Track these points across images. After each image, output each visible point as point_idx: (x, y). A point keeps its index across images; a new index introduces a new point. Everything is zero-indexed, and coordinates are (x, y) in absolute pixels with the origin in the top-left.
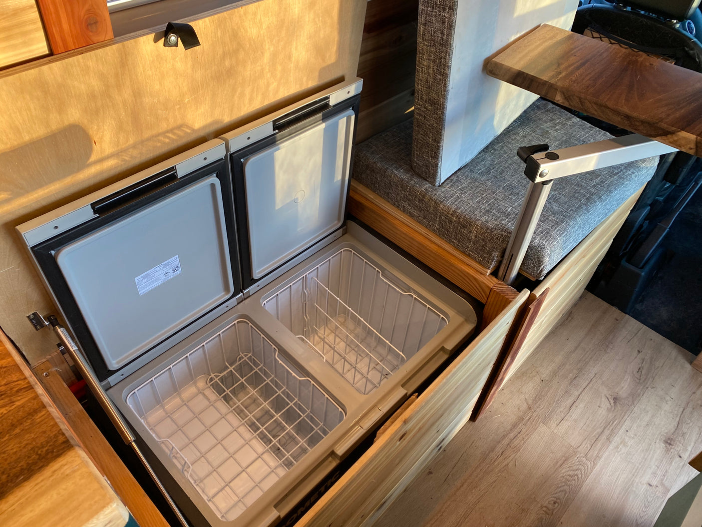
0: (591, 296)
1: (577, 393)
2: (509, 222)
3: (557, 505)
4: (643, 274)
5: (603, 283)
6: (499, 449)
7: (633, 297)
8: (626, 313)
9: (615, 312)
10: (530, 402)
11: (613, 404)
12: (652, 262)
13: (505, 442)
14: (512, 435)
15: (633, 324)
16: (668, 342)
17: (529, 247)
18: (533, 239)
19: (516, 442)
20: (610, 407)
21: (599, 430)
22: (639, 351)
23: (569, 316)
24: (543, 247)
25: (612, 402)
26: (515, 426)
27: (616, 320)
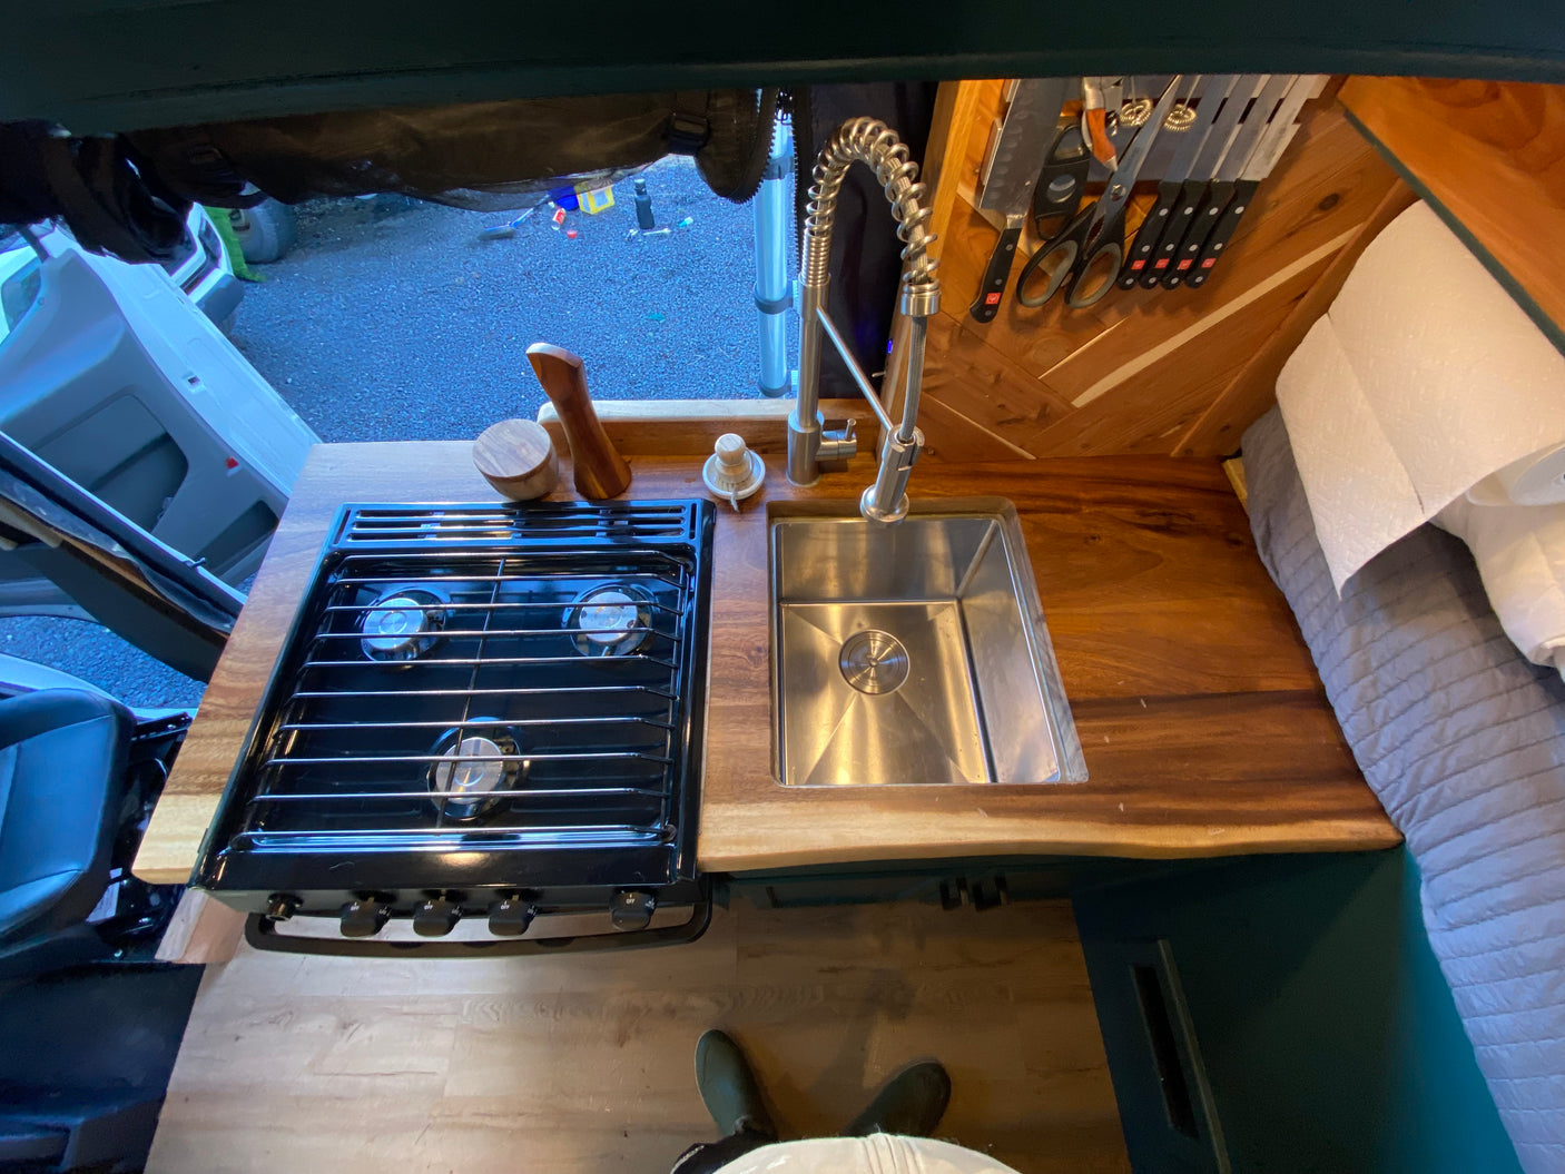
1: (365, 1080)
3: (544, 1007)
4: (78, 1121)
6: (519, 1123)
10: (418, 1133)
11: (357, 1025)
13: (504, 1123)
14: (488, 1121)
15: (184, 1071)
19: (494, 1108)
20: (362, 1027)
21: (411, 1019)
22: (237, 1039)
25: (352, 1028)
26: (472, 1127)
27: (187, 1100)
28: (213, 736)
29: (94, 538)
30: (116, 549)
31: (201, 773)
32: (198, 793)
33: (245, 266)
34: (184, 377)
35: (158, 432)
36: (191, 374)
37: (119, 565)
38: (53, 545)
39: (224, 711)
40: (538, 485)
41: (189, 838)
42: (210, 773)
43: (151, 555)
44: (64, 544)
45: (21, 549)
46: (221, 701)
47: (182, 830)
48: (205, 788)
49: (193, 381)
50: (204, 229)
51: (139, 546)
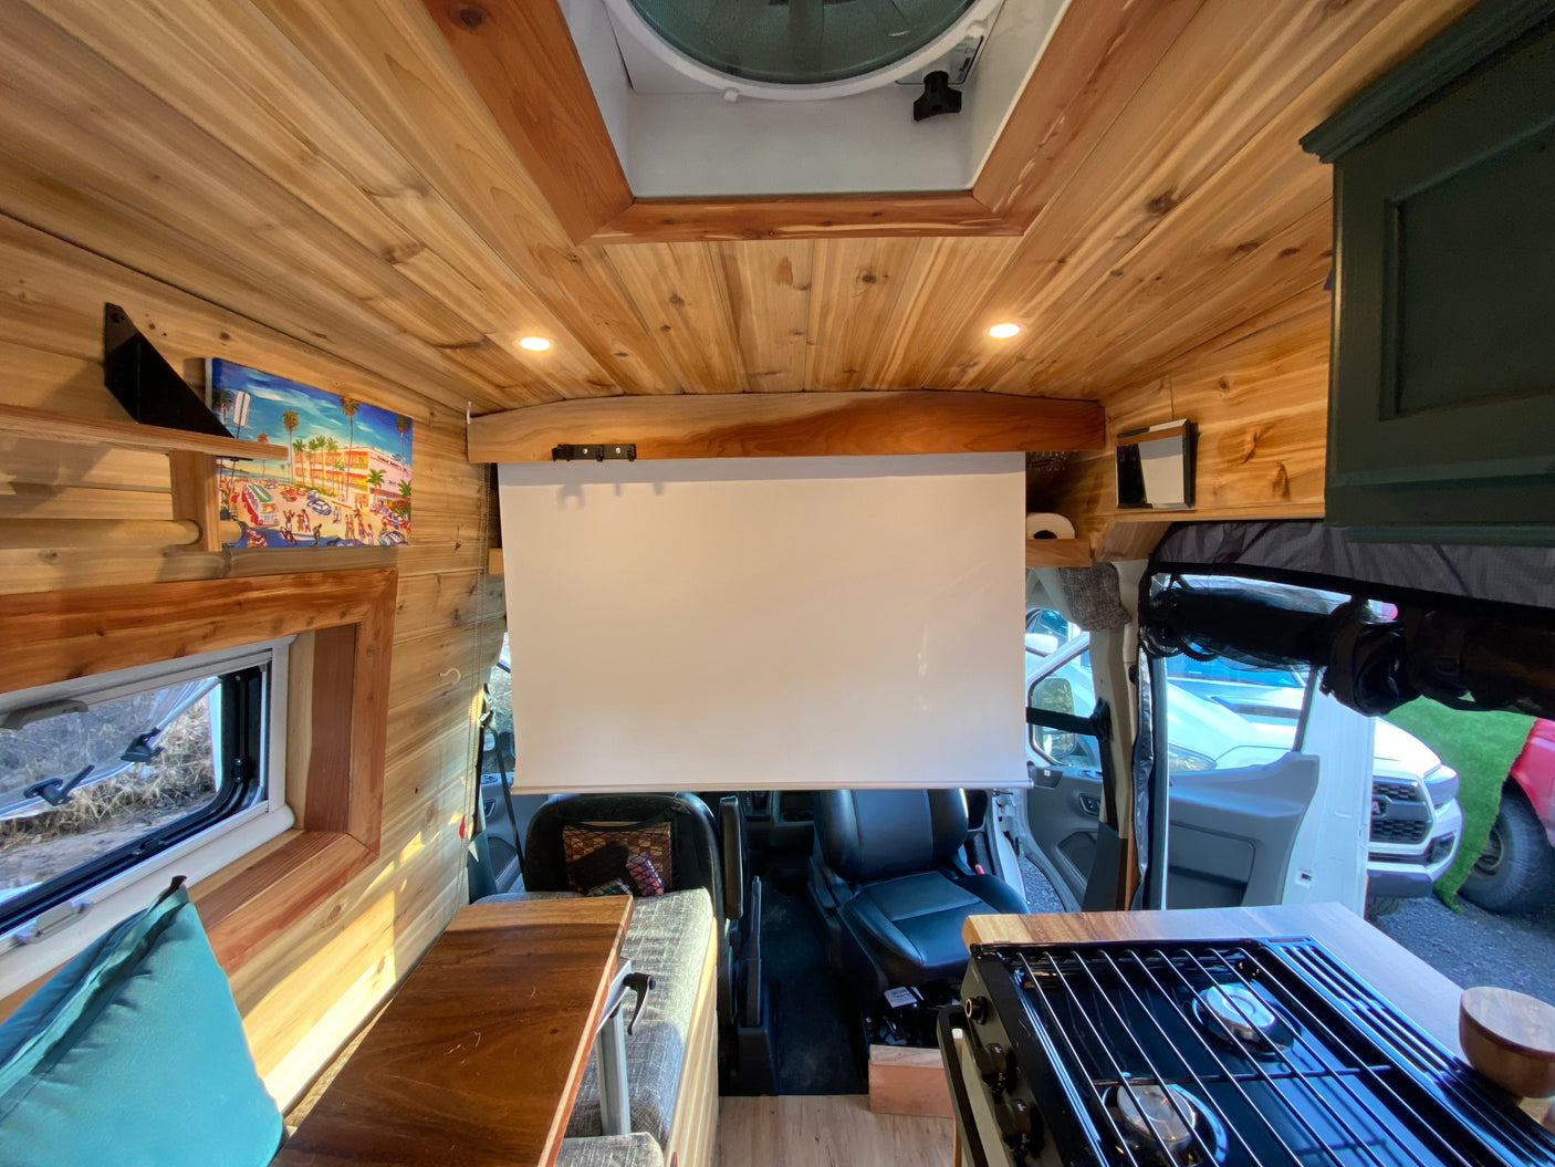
0: (731, 1100)
2: (589, 1088)
4: (766, 1031)
5: (733, 1073)
7: (772, 1066)
8: (777, 1095)
9: (764, 1100)
12: (766, 1007)
15: (792, 1103)
16: (836, 1098)
17: (631, 1108)
18: (632, 1091)
22: (817, 1139)
23: (721, 1154)
24: (650, 1095)
27: (773, 1113)
28: (1068, 925)
29: (1143, 849)
30: (1144, 866)
31: (1042, 928)
32: (1028, 931)
33: (1455, 892)
34: (1301, 870)
35: (1243, 878)
36: (1310, 872)
37: (1133, 870)
38: (1120, 836)
39: (1089, 927)
40: (1514, 1069)
41: (1000, 935)
42: (1044, 932)
43: (1152, 892)
44: (1125, 841)
45: (1107, 827)
46: (1094, 922)
47: (1002, 929)
48: (1033, 933)
49: (1305, 877)
50: (1444, 838)
51: (1153, 882)
